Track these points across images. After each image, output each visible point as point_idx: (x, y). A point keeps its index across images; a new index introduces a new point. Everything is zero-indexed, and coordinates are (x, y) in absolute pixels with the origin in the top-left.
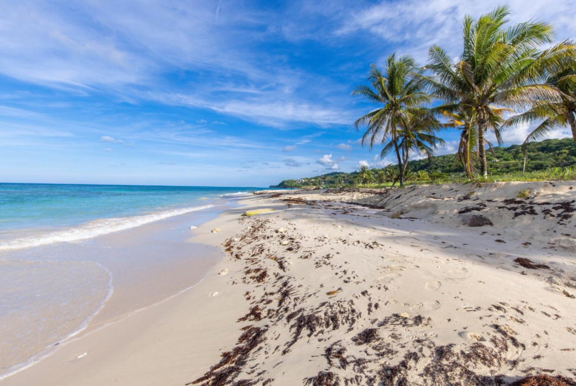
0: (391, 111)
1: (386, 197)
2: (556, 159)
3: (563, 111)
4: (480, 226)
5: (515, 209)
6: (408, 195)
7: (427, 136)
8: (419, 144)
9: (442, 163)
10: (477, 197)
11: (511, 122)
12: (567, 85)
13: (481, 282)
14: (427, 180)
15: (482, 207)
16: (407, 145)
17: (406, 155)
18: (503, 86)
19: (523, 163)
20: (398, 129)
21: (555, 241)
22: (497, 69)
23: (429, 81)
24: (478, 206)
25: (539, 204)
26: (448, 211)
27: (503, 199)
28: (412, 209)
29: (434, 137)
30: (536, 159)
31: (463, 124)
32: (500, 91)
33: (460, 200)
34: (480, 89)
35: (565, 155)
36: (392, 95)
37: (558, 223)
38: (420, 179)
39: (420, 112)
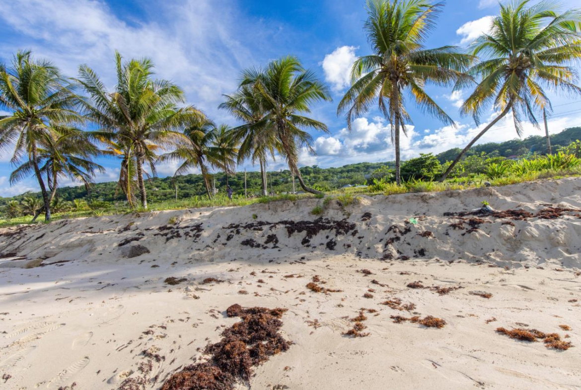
0: (25, 123)
1: (18, 239)
2: (196, 190)
3: (195, 155)
4: (138, 255)
5: (166, 235)
6: (57, 232)
7: (82, 160)
8: (72, 168)
9: (104, 191)
10: (136, 227)
11: (163, 158)
12: (196, 138)
13: (135, 313)
14: (86, 210)
15: (140, 236)
16: (54, 168)
17: (53, 181)
18: (155, 127)
19: (175, 192)
20: (38, 146)
21: (192, 256)
22: (148, 111)
23: (81, 101)
24: (137, 236)
25: (182, 228)
26: (107, 246)
27: (158, 227)
28: (62, 250)
29: (91, 163)
30: (184, 189)
31: (122, 153)
32: (153, 130)
33: (120, 232)
34: (136, 124)
35: (201, 187)
36: (27, 102)
37: (194, 241)
38: (77, 209)
39: (71, 133)
